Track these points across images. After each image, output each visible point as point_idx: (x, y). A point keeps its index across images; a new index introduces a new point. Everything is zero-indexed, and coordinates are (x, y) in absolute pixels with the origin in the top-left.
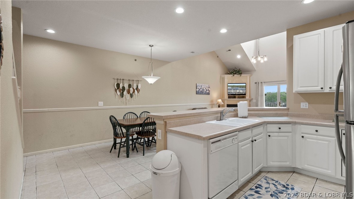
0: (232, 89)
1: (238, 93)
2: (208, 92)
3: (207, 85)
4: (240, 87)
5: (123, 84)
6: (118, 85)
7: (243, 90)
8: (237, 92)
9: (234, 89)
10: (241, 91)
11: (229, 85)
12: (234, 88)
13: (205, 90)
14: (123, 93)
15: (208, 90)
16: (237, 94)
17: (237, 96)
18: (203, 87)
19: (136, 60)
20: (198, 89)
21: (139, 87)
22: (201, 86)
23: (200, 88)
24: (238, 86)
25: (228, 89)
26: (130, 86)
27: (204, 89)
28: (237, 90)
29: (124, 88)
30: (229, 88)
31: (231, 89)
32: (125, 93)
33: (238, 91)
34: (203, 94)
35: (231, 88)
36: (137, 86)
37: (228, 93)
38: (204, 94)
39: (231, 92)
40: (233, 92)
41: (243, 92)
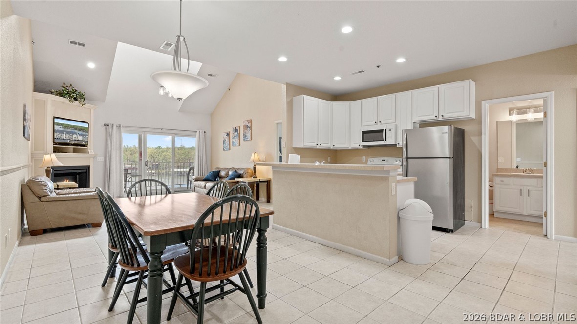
0: (64, 131)
1: (75, 140)
4: (79, 129)
7: (83, 135)
8: (74, 139)
9: (68, 133)
10: (80, 138)
11: (56, 121)
12: (68, 130)
16: (73, 142)
17: (72, 147)
24: (75, 128)
25: (54, 131)
28: (73, 134)
30: (56, 128)
31: (62, 132)
33: (74, 137)
35: (61, 129)
37: (55, 141)
39: (62, 138)
40: (65, 138)
41: (82, 141)
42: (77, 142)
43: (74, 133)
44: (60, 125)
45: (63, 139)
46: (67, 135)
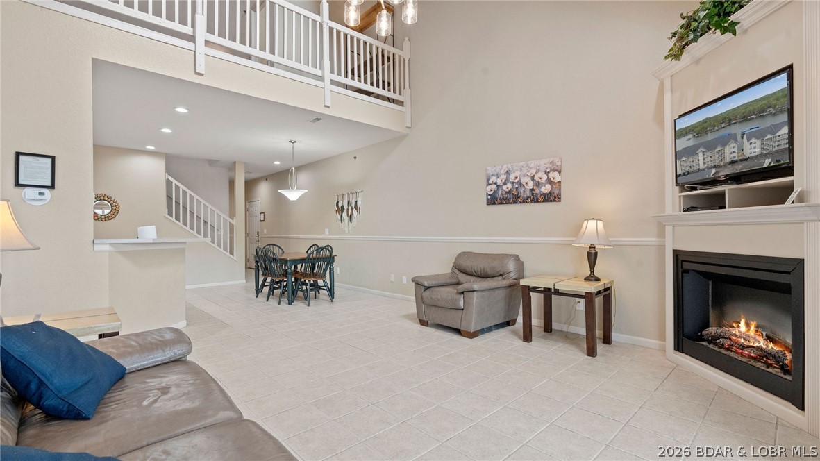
0: (698, 147)
1: (733, 162)
2: (546, 188)
3: (544, 164)
4: (747, 114)
5: (343, 201)
6: (337, 203)
7: (760, 135)
8: (728, 160)
9: (709, 147)
10: (753, 148)
13: (531, 185)
14: (342, 215)
15: (550, 181)
16: (724, 172)
17: (727, 188)
18: (518, 174)
19: (355, 158)
20: (494, 187)
21: (359, 204)
22: (508, 173)
23: (500, 183)
24: (728, 119)
25: (677, 155)
26: (349, 203)
27: (524, 181)
28: (724, 144)
29: (343, 207)
31: (692, 152)
32: (344, 214)
33: (731, 152)
34: (515, 202)
36: (356, 202)
37: (681, 180)
38: (524, 202)
39: (695, 168)
40: (702, 166)
41: (762, 156)
42: (739, 168)
43: (724, 142)
44: (687, 134)
45: (699, 170)
46: (708, 154)
